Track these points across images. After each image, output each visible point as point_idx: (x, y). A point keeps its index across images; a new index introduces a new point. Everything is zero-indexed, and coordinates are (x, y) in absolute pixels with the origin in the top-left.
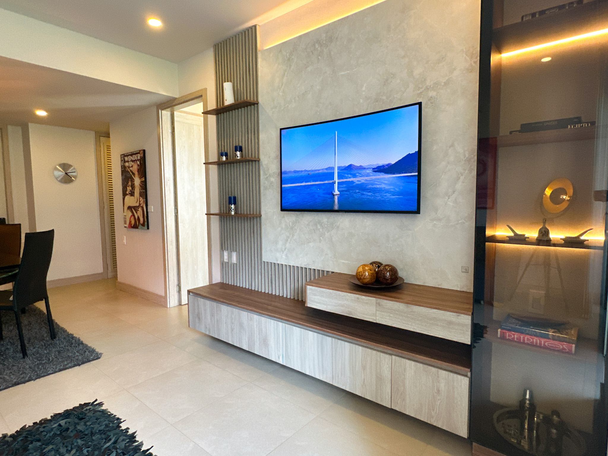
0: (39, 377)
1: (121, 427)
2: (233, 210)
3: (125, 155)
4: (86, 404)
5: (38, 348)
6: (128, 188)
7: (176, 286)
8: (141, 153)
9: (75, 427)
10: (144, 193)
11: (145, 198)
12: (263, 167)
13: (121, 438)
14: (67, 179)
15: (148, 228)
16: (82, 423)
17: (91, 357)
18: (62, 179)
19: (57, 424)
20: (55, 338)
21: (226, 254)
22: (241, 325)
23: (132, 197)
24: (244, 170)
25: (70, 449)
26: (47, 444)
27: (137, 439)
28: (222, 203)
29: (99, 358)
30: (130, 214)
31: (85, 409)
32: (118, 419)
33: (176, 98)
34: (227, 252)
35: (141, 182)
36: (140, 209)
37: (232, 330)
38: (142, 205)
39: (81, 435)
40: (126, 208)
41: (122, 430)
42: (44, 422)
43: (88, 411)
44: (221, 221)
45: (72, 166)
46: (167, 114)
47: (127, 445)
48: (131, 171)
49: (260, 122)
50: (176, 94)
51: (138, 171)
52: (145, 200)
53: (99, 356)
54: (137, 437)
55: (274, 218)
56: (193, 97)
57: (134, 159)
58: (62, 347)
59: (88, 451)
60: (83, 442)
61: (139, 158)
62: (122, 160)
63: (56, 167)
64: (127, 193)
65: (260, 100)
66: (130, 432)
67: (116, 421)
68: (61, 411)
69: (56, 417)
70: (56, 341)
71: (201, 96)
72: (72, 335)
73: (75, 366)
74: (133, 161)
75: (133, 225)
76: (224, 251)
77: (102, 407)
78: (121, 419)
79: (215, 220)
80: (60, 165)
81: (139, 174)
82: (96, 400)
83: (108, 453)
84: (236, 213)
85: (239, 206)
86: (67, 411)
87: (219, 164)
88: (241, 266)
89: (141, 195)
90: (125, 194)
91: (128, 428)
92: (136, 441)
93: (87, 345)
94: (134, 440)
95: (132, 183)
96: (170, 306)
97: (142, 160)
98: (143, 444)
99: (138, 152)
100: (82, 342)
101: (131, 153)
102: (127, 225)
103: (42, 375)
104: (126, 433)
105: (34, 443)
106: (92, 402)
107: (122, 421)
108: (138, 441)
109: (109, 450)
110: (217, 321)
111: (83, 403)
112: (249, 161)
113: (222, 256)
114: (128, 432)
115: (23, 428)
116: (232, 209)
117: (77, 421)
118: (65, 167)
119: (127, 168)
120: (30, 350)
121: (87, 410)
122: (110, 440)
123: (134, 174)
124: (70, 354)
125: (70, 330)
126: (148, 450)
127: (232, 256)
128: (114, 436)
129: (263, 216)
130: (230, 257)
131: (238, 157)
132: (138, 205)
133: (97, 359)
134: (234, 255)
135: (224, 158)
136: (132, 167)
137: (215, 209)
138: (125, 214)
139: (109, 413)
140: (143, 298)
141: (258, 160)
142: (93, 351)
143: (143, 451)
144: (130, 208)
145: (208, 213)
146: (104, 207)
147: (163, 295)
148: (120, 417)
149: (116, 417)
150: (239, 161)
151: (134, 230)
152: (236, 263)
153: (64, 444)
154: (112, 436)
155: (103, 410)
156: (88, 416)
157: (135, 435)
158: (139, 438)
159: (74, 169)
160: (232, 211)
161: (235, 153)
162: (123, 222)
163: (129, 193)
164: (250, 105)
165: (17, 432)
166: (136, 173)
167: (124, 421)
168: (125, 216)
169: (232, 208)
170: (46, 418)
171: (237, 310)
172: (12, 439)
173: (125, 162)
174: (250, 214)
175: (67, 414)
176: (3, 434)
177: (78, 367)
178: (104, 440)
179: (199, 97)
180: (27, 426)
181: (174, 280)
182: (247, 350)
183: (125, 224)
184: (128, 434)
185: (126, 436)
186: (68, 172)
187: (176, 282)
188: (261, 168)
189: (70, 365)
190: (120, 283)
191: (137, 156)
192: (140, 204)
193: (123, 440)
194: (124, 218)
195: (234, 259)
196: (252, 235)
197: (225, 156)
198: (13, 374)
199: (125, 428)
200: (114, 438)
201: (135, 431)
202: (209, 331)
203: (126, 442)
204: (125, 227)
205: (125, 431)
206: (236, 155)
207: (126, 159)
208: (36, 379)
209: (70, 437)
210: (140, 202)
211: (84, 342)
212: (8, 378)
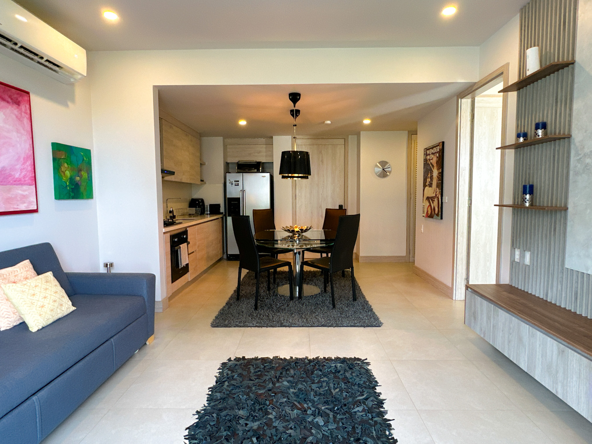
0: (337, 326)
1: (376, 389)
2: (528, 200)
3: (428, 148)
4: (359, 359)
5: (344, 304)
6: (428, 180)
7: (463, 280)
8: (440, 145)
9: (344, 373)
10: (441, 185)
11: (441, 189)
12: (575, 145)
13: (372, 398)
14: (384, 174)
15: (442, 218)
16: (350, 372)
17: (374, 324)
18: (380, 174)
19: (334, 365)
20: (356, 300)
21: (517, 252)
22: (520, 339)
23: (431, 188)
24: (548, 152)
25: (336, 387)
26: (325, 376)
27: (384, 406)
28: (517, 194)
29: (380, 326)
30: (428, 204)
31: (356, 362)
32: (376, 382)
33: (476, 83)
34: (519, 250)
35: (439, 173)
36: (436, 200)
37: (509, 342)
38: (437, 196)
39: (346, 380)
40: (425, 198)
41: (376, 392)
42: (329, 359)
43: (357, 365)
44: (514, 213)
45: (388, 163)
46: (467, 102)
47: (374, 406)
48: (431, 163)
49: (576, 86)
50: (475, 79)
51: (437, 162)
52: (440, 190)
53: (380, 325)
54: (385, 404)
55: (588, 212)
56: (494, 76)
57: (434, 152)
58: (358, 309)
59: (346, 395)
60: (345, 387)
61: (438, 150)
62: (425, 154)
63: (377, 164)
64: (427, 184)
65: (577, 58)
66: (382, 397)
67: (374, 383)
68: (342, 357)
69: (337, 359)
70: (355, 303)
71: (502, 73)
72: (368, 302)
73: (361, 326)
74: (433, 154)
75: (429, 215)
76: (516, 249)
77: (368, 366)
78: (378, 383)
79: (508, 212)
80: (380, 163)
81: (437, 166)
82: (366, 359)
83: (358, 404)
84: (531, 205)
85: (538, 196)
86: (345, 358)
87: (517, 147)
88: (535, 269)
89: (437, 186)
90: (425, 186)
91: (380, 393)
92: (382, 407)
93: (374, 313)
94: (381, 405)
95: (431, 175)
96: (455, 299)
97: (440, 152)
98: (387, 413)
99: (438, 144)
100: (372, 309)
101: (432, 147)
102: (425, 215)
103: (340, 325)
104: (377, 397)
105: (318, 371)
106: (363, 359)
107: (378, 385)
108: (384, 408)
109: (360, 402)
110: (494, 326)
111: (357, 357)
112: (555, 139)
113: (513, 255)
114: (379, 396)
115: (317, 358)
116: (526, 200)
117: (347, 368)
118: (383, 163)
119: (428, 161)
120: (338, 305)
121: (356, 363)
122: (363, 395)
123: (433, 166)
124: (361, 316)
125: (368, 298)
126: (390, 420)
127: (525, 255)
128: (367, 393)
129: (570, 209)
130: (522, 256)
131: (539, 136)
132: (434, 195)
133: (377, 326)
134: (528, 255)
135: (521, 140)
136: (432, 159)
137: (509, 200)
138: (424, 204)
139: (371, 374)
140: (433, 285)
141: (569, 137)
142: (377, 319)
143: (385, 419)
144: (428, 198)
145: (501, 204)
146: (411, 198)
147: (451, 286)
148: (378, 381)
149: (375, 379)
150: (541, 141)
151: (431, 219)
152: (529, 264)
153: (334, 381)
154: (366, 392)
155: (368, 369)
156: (355, 369)
157: (384, 402)
158: (386, 406)
159: (390, 165)
160: (526, 202)
161: (535, 132)
162: (422, 212)
163: (428, 185)
164: (563, 68)
165: (313, 359)
166: (435, 165)
167: (379, 386)
168: (424, 206)
169: (526, 198)
170: (331, 357)
171: (516, 320)
172: (308, 362)
173: (427, 155)
174: (552, 206)
175: (344, 361)
176: (306, 357)
177: (363, 328)
178: (359, 393)
179: (500, 74)
180: (319, 358)
181: (462, 273)
182: (526, 371)
183: (424, 213)
184: (379, 398)
185: (377, 399)
186: (385, 168)
187: (464, 276)
188: (572, 146)
189: (358, 324)
190: (417, 268)
191: (437, 149)
192: (436, 195)
193: (372, 401)
194: (423, 208)
195: (527, 260)
196: (552, 233)
197: (523, 137)
198: (324, 318)
199: (379, 392)
200: (366, 395)
201: (385, 398)
202: (484, 334)
203: (373, 403)
204: (423, 216)
205: (377, 394)
206: (537, 134)
207: (428, 152)
208: (336, 327)
209: (339, 378)
210: (436, 192)
211: (374, 310)
212: (321, 320)
